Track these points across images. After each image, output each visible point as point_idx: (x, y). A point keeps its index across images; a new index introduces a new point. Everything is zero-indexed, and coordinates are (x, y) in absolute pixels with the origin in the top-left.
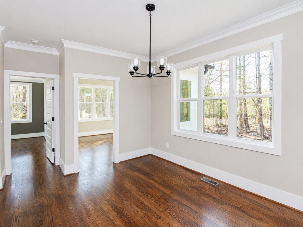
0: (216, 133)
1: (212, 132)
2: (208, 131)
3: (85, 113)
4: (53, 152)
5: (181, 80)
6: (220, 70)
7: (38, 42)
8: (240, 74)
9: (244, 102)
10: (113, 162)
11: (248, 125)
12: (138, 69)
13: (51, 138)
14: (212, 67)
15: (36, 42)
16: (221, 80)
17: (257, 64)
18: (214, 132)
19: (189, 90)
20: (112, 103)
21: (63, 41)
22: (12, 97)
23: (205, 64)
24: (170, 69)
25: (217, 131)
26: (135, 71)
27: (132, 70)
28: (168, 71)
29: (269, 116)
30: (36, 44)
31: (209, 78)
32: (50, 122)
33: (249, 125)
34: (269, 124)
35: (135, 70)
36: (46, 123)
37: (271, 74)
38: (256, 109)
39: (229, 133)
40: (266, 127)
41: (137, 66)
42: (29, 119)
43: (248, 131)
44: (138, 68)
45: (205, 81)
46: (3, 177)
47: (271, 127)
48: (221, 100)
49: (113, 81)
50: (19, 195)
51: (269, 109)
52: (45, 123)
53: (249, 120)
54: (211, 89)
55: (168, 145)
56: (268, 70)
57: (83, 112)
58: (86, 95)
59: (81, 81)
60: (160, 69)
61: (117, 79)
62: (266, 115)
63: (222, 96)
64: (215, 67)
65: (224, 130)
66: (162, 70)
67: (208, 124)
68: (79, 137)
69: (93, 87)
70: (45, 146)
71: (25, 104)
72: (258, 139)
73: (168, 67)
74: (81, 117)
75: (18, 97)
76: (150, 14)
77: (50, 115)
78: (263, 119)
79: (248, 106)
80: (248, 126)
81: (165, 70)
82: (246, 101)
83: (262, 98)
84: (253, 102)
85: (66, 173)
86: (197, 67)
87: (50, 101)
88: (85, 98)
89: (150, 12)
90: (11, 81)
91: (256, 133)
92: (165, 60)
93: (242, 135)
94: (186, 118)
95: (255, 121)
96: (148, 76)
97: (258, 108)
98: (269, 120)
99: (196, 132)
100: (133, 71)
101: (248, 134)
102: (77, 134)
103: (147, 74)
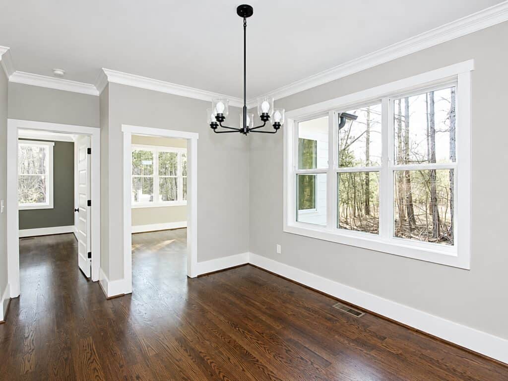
0: (359, 230)
1: (352, 229)
2: (345, 226)
3: (143, 193)
4: (90, 259)
5: (300, 139)
6: (366, 122)
7: (64, 73)
8: (400, 129)
9: (406, 177)
10: (188, 277)
11: (413, 216)
12: (224, 119)
13: (85, 235)
14: (353, 117)
15: (59, 72)
16: (368, 140)
17: (429, 112)
18: (355, 227)
19: (314, 155)
20: (185, 177)
21: (107, 71)
22: (20, 166)
23: (341, 112)
24: (281, 120)
25: (361, 227)
26: (218, 123)
27: (214, 120)
28: (275, 123)
29: (449, 201)
30: (59, 76)
31: (348, 136)
32: (85, 209)
33: (415, 216)
34: (449, 216)
35: (218, 120)
36: (78, 210)
37: (452, 130)
38: (427, 190)
39: (380, 229)
40: (444, 220)
41: (222, 114)
42: (48, 203)
43: (413, 227)
44: (223, 117)
45: (340, 141)
46: (5, 301)
47: (452, 220)
48: (367, 174)
49: (188, 139)
50: (32, 332)
51: (448, 189)
52: (76, 210)
53: (415, 209)
54: (350, 154)
55: (279, 249)
56: (448, 122)
57: (140, 192)
58: (145, 163)
59: (136, 139)
60: (263, 119)
61: (194, 137)
62: (444, 199)
63: (370, 167)
64: (357, 117)
65: (372, 225)
66: (265, 121)
67: (346, 215)
68: (132, 234)
69: (155, 150)
70: (76, 249)
71: (43, 178)
72: (429, 241)
73: (277, 117)
74: (136, 199)
75: (31, 165)
76: (245, 24)
77: (84, 196)
78: (439, 207)
79: (412, 185)
80: (414, 219)
81: (271, 122)
82: (409, 176)
83: (437, 171)
84: (421, 178)
85: (110, 294)
86: (328, 117)
87: (83, 172)
88: (143, 169)
89: (244, 19)
90: (19, 139)
91: (427, 231)
92: (270, 104)
93: (402, 234)
94: (308, 203)
95: (425, 209)
96: (242, 131)
97: (430, 188)
98: (449, 208)
99: (325, 226)
100: (216, 123)
101: (413, 232)
102: (129, 228)
103: (240, 128)
